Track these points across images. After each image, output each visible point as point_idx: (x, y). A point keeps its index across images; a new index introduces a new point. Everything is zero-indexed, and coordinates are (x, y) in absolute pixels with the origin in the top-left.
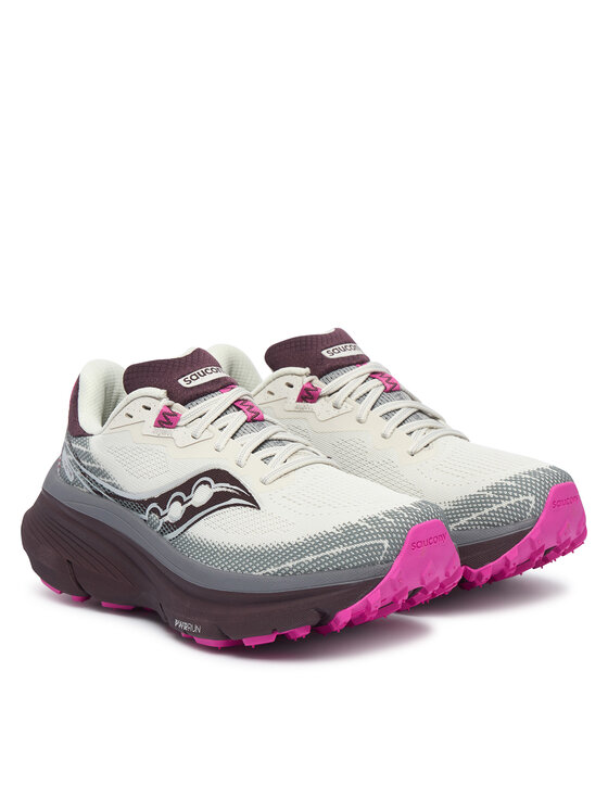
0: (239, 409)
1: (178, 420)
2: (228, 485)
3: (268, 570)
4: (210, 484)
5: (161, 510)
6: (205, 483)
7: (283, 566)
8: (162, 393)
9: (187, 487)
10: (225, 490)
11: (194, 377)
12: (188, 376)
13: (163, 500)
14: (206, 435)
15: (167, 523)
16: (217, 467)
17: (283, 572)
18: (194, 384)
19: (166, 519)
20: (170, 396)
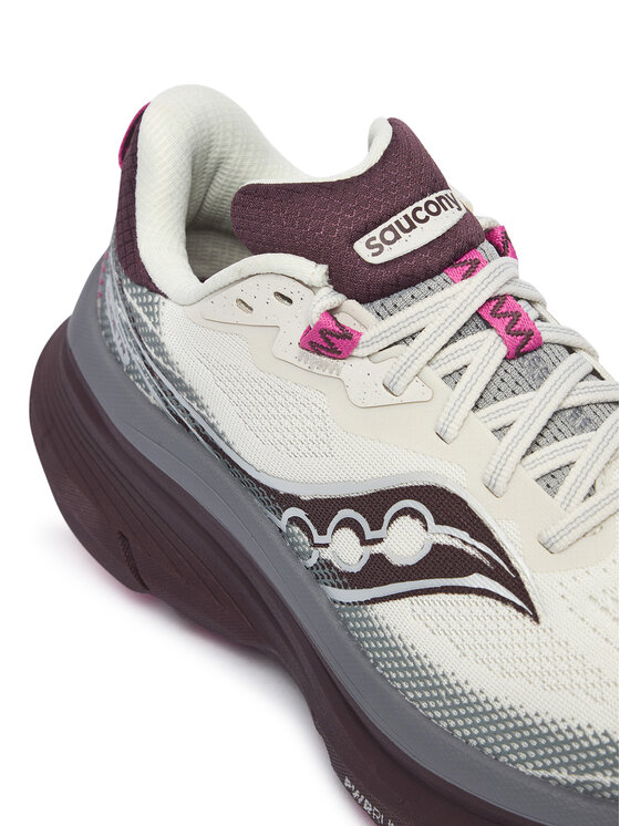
0: (489, 326)
1: (355, 344)
2: (465, 536)
3: (554, 773)
4: (423, 520)
5: (314, 532)
6: (415, 514)
7: (588, 777)
8: (316, 272)
9: (375, 507)
10: (459, 545)
11: (389, 236)
12: (376, 233)
13: (321, 512)
14: (415, 391)
15: (329, 564)
16: (440, 483)
17: (590, 788)
18: (389, 254)
19: (326, 554)
20: (338, 281)
